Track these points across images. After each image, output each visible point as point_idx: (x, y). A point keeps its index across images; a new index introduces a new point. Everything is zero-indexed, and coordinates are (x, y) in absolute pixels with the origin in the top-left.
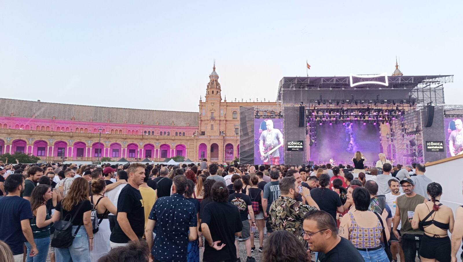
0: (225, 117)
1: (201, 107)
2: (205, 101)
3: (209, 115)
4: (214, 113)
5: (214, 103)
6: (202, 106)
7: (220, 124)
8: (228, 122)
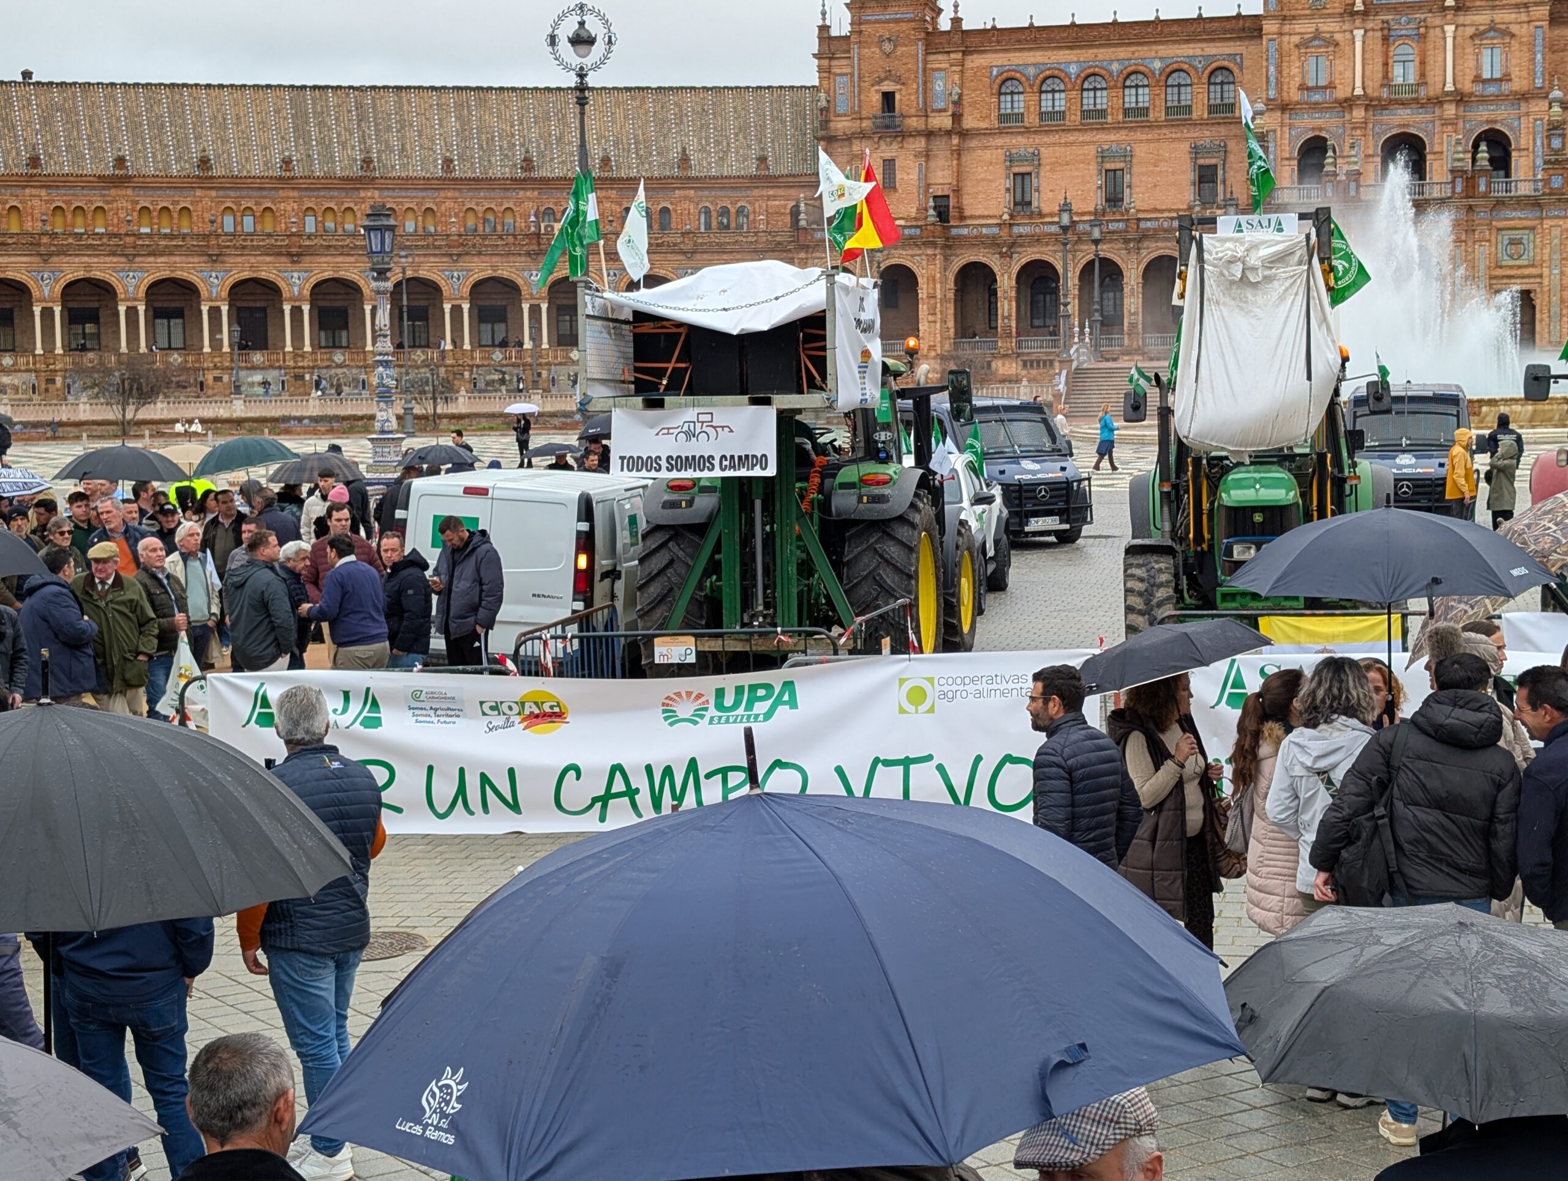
0: (953, 114)
1: (825, 62)
2: (846, 30)
3: (871, 104)
4: (897, 97)
5: (893, 40)
6: (830, 59)
7: (927, 155)
8: (974, 143)
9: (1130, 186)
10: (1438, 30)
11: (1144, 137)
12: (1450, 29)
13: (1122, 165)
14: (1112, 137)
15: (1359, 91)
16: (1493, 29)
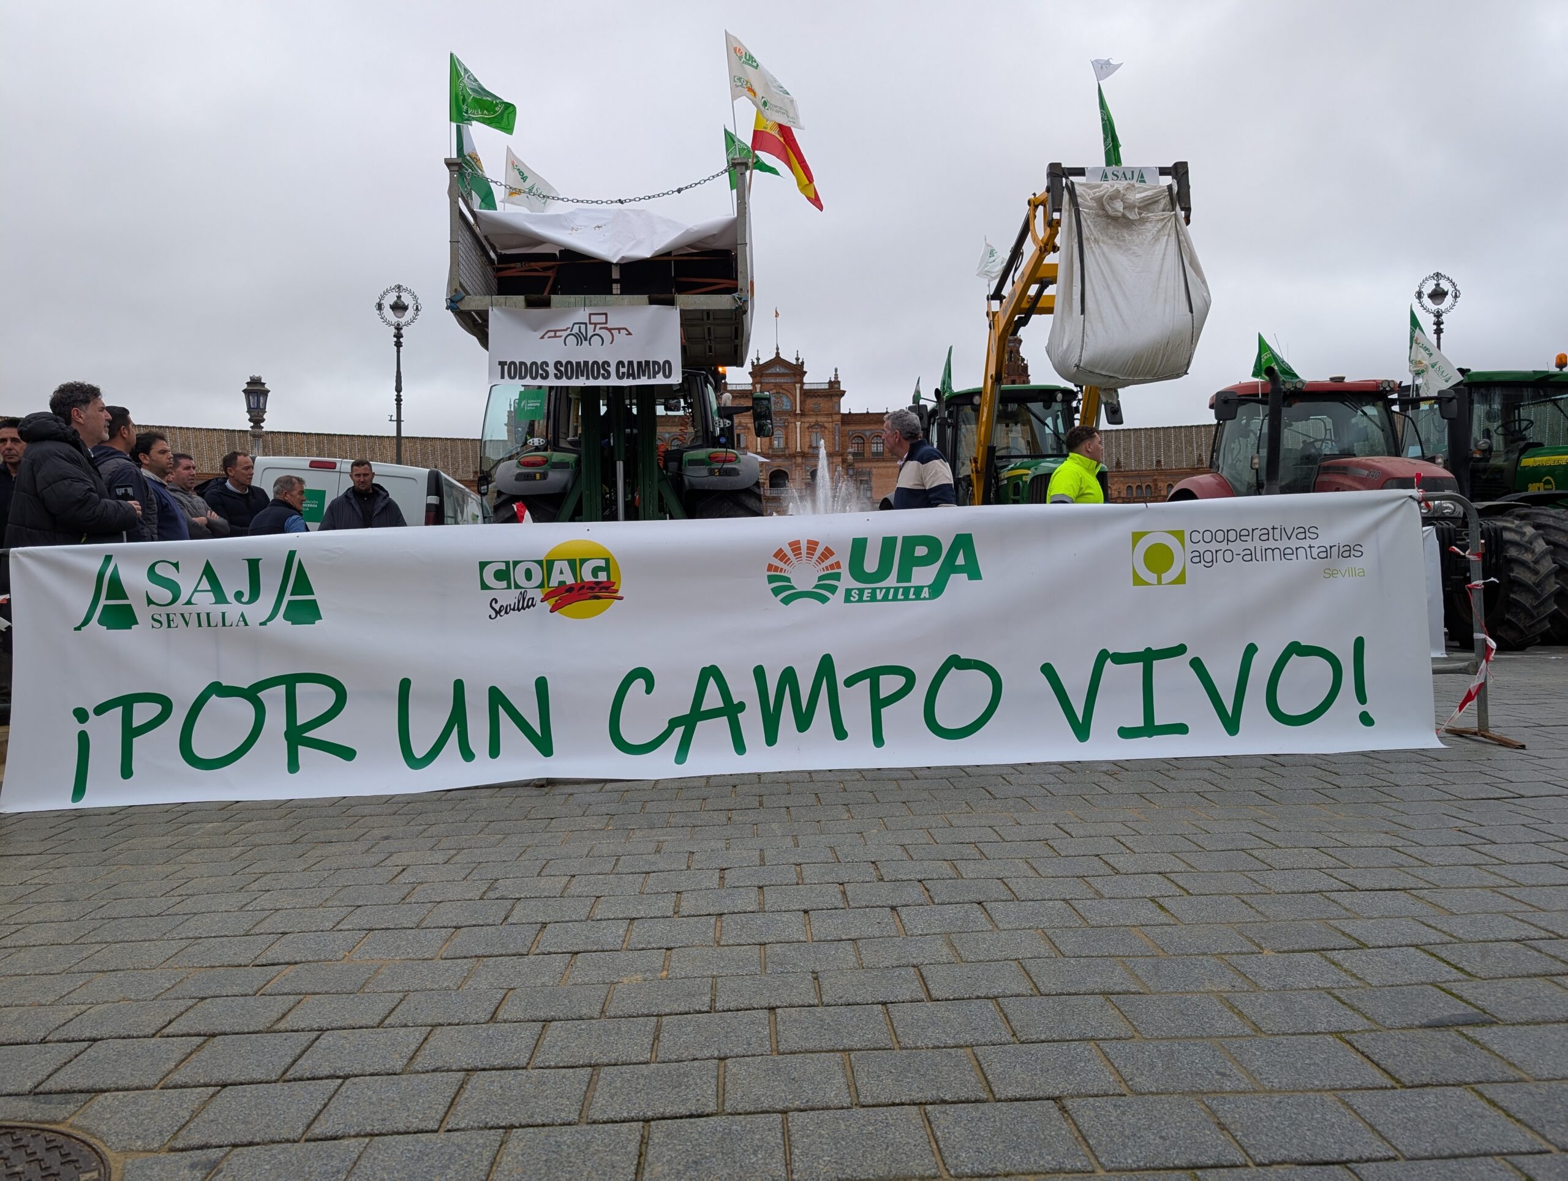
10: (793, 424)
12: (798, 424)
16: (817, 423)
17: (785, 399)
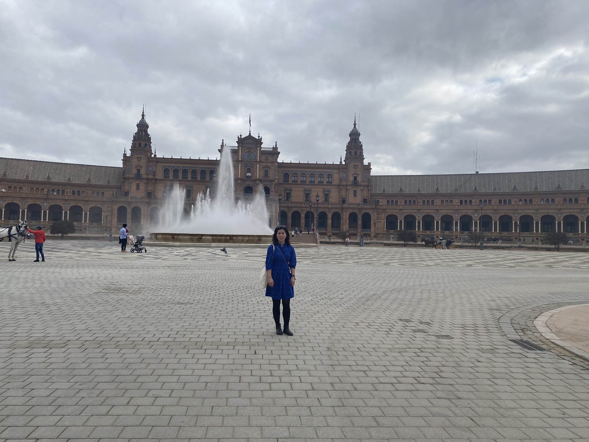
0: (153, 175)
1: (125, 162)
2: (129, 155)
3: (134, 171)
4: (141, 170)
5: (140, 158)
7: (147, 184)
8: (158, 182)
9: (192, 193)
10: (256, 166)
11: (195, 183)
12: (258, 166)
13: (190, 189)
14: (189, 183)
15: (239, 177)
16: (267, 166)
17: (253, 155)
